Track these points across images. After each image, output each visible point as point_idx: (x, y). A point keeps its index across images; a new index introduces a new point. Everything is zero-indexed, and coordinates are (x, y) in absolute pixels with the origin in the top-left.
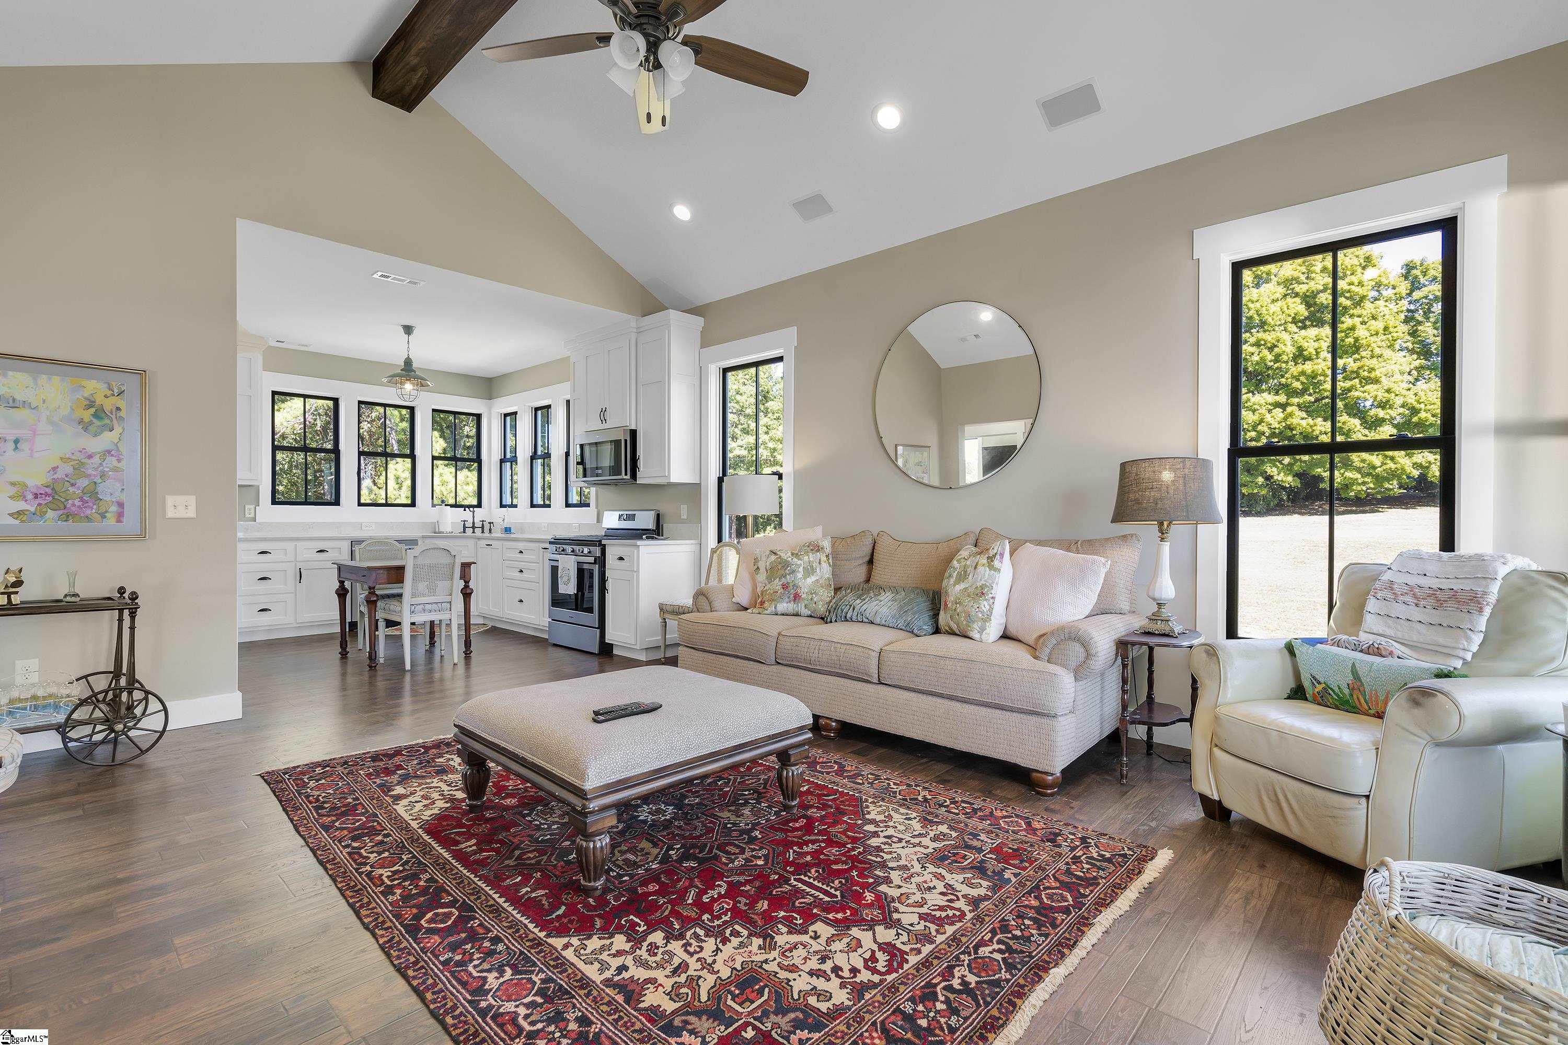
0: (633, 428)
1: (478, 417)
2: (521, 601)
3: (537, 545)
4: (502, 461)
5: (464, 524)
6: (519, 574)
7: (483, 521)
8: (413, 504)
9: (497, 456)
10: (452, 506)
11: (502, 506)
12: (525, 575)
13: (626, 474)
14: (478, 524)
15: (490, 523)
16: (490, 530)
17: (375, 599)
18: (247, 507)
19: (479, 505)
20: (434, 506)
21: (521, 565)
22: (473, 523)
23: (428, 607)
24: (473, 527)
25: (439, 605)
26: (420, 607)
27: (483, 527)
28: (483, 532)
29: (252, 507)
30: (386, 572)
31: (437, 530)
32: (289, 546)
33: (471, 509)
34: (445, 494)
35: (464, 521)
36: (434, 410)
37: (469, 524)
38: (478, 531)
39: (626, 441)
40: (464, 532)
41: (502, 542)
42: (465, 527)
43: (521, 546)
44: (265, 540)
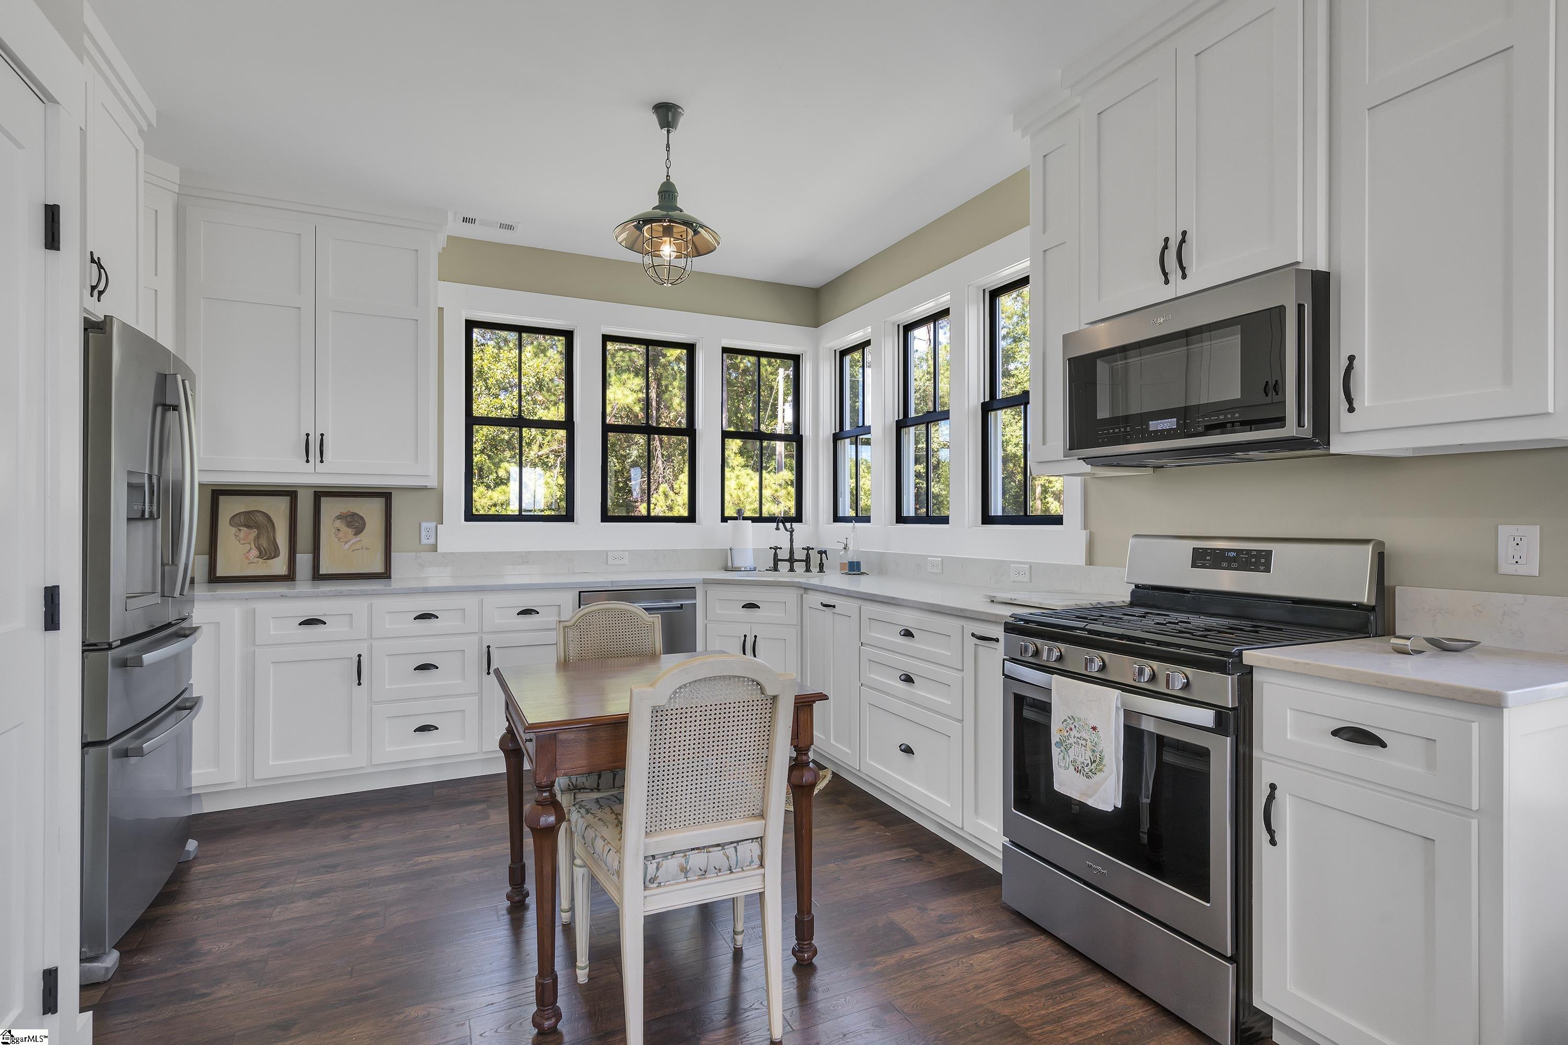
0: (1322, 266)
1: (795, 360)
2: (908, 750)
3: (956, 623)
4: (837, 438)
5: (776, 555)
6: (903, 686)
7: (808, 549)
8: (691, 518)
9: (828, 427)
10: (754, 520)
11: (837, 519)
12: (918, 691)
13: (1300, 424)
14: (800, 555)
15: (821, 553)
16: (821, 566)
17: (552, 819)
18: (424, 525)
19: (798, 518)
20: (724, 519)
21: (911, 666)
22: (792, 552)
23: (698, 860)
24: (791, 560)
25: (730, 850)
26: (672, 864)
27: (807, 561)
28: (808, 570)
29: (433, 524)
30: (583, 736)
31: (730, 564)
32: (469, 602)
33: (788, 525)
34: (742, 499)
35: (776, 548)
36: (725, 350)
37: (784, 554)
38: (800, 567)
39: (1300, 307)
40: (775, 568)
41: (860, 602)
42: (776, 560)
43: (909, 619)
44: (426, 591)
